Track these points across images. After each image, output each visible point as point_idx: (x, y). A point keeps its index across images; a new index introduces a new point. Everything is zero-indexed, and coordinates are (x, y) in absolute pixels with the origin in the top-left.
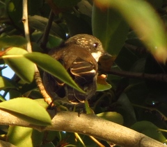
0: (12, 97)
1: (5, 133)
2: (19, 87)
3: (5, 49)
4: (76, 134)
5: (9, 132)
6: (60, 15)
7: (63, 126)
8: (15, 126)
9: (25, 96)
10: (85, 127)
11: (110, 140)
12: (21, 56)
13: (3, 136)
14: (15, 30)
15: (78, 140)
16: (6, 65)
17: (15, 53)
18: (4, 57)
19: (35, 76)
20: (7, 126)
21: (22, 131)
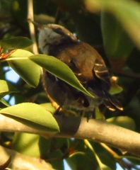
1: (11, 140)
3: (10, 51)
8: (20, 133)
9: (31, 101)
10: (94, 134)
11: (121, 147)
12: (27, 58)
13: (8, 143)
16: (10, 68)
17: (20, 55)
18: (8, 59)
19: (40, 80)
20: (12, 133)
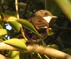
0: (10, 38)
1: (8, 54)
2: (14, 34)
3: (8, 17)
4: (38, 54)
5: (9, 53)
6: (31, 2)
7: (33, 51)
8: (12, 51)
9: (16, 38)
10: (42, 51)
11: (53, 57)
12: (15, 20)
13: (7, 55)
14: (12, 9)
15: (39, 57)
16: (8, 24)
17: (12, 19)
18: (7, 21)
19: (20, 29)
20: (8, 51)
21: (15, 53)
